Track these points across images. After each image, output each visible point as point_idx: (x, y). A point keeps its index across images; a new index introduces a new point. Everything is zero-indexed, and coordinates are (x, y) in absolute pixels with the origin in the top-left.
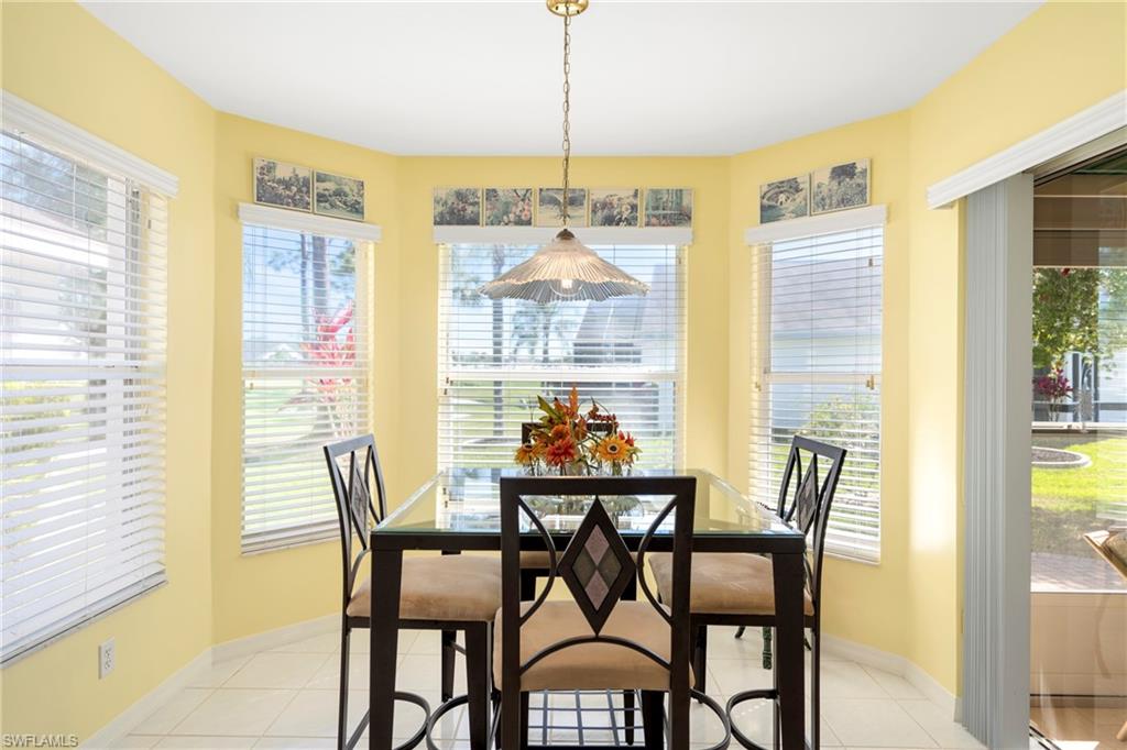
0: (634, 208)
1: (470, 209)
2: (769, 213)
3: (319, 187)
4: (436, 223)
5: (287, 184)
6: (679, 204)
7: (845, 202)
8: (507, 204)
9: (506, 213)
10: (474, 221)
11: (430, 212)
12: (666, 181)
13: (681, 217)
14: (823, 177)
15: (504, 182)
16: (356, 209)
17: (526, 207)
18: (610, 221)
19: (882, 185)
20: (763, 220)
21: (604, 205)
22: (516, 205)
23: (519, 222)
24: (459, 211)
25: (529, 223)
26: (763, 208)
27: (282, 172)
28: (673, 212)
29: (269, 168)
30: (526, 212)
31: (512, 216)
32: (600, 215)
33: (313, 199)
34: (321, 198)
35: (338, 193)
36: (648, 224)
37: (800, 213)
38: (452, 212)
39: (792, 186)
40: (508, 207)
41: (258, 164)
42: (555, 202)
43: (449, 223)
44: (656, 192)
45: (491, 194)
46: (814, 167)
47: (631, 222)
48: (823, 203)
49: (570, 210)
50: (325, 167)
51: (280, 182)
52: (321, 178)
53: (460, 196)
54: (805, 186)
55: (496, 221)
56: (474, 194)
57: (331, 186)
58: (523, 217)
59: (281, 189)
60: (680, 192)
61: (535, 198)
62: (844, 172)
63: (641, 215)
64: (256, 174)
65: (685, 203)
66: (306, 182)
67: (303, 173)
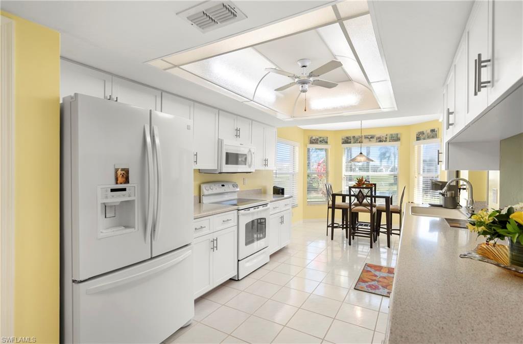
0: (386, 138)
1: (349, 140)
2: (418, 139)
3: (320, 139)
4: (343, 143)
5: (315, 140)
6: (397, 137)
7: (433, 137)
8: (357, 139)
9: (357, 141)
10: (350, 143)
11: (341, 141)
12: (394, 132)
13: (398, 139)
14: (429, 131)
15: (357, 134)
16: (326, 142)
18: (380, 141)
19: (440, 134)
20: (417, 140)
21: (379, 138)
22: (359, 139)
24: (347, 141)
26: (417, 137)
27: (314, 138)
28: (396, 138)
29: (312, 137)
30: (361, 140)
32: (378, 140)
33: (319, 142)
34: (320, 141)
35: (323, 140)
36: (390, 141)
37: (424, 139)
38: (345, 141)
39: (423, 133)
41: (310, 137)
42: (368, 138)
43: (345, 143)
44: (391, 135)
45: (354, 137)
46: (427, 130)
47: (385, 141)
48: (429, 137)
49: (371, 140)
50: (320, 136)
52: (320, 138)
53: (347, 138)
54: (425, 133)
55: (355, 142)
56: (350, 137)
57: (322, 139)
58: (361, 142)
59: (313, 141)
60: (397, 134)
61: (363, 137)
62: (433, 131)
63: (388, 139)
64: (310, 139)
65: (399, 136)
66: (318, 139)
67: (317, 137)
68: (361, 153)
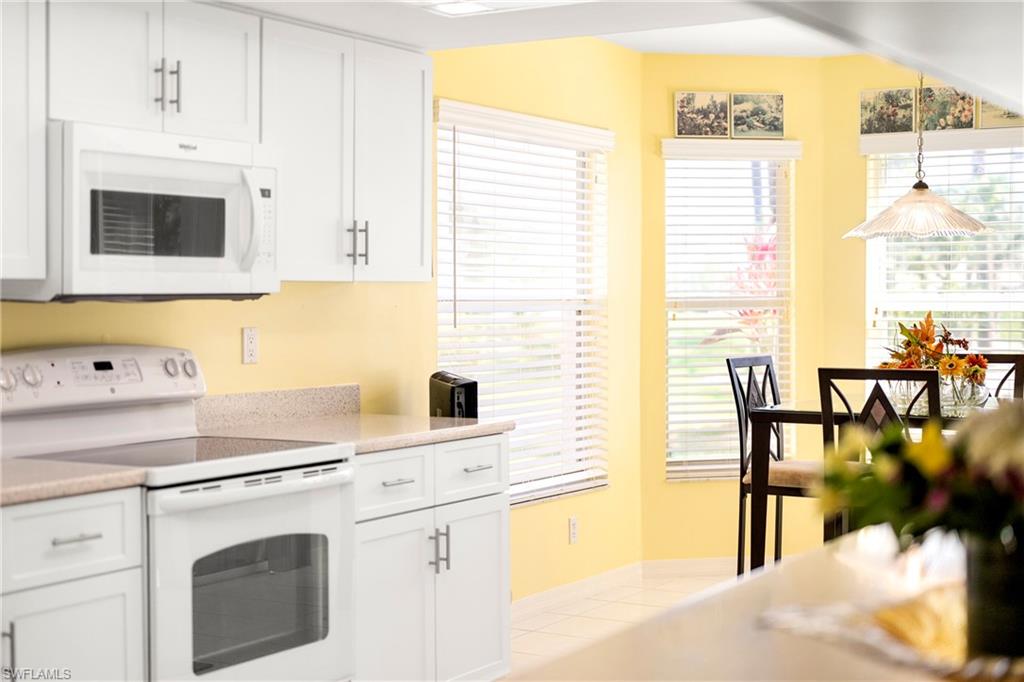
1: (901, 113)
3: (736, 110)
5: (705, 113)
8: (944, 105)
9: (943, 115)
10: (906, 127)
11: (856, 119)
16: (775, 126)
17: (967, 107)
22: (955, 104)
23: (959, 125)
24: (889, 116)
25: (969, 125)
27: (701, 102)
29: (689, 100)
30: (966, 112)
31: (950, 119)
33: (729, 124)
34: (739, 121)
35: (756, 113)
38: (880, 118)
40: (945, 108)
41: (679, 97)
43: (878, 131)
45: (927, 94)
50: (742, 86)
51: (699, 112)
52: (738, 101)
53: (890, 99)
56: (906, 95)
57: (748, 106)
58: (963, 119)
59: (699, 120)
64: (677, 108)
66: (724, 108)
67: (720, 99)
68: (921, 186)
